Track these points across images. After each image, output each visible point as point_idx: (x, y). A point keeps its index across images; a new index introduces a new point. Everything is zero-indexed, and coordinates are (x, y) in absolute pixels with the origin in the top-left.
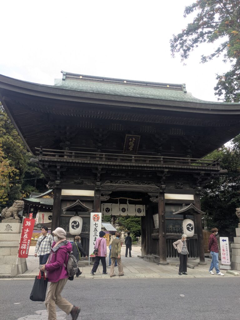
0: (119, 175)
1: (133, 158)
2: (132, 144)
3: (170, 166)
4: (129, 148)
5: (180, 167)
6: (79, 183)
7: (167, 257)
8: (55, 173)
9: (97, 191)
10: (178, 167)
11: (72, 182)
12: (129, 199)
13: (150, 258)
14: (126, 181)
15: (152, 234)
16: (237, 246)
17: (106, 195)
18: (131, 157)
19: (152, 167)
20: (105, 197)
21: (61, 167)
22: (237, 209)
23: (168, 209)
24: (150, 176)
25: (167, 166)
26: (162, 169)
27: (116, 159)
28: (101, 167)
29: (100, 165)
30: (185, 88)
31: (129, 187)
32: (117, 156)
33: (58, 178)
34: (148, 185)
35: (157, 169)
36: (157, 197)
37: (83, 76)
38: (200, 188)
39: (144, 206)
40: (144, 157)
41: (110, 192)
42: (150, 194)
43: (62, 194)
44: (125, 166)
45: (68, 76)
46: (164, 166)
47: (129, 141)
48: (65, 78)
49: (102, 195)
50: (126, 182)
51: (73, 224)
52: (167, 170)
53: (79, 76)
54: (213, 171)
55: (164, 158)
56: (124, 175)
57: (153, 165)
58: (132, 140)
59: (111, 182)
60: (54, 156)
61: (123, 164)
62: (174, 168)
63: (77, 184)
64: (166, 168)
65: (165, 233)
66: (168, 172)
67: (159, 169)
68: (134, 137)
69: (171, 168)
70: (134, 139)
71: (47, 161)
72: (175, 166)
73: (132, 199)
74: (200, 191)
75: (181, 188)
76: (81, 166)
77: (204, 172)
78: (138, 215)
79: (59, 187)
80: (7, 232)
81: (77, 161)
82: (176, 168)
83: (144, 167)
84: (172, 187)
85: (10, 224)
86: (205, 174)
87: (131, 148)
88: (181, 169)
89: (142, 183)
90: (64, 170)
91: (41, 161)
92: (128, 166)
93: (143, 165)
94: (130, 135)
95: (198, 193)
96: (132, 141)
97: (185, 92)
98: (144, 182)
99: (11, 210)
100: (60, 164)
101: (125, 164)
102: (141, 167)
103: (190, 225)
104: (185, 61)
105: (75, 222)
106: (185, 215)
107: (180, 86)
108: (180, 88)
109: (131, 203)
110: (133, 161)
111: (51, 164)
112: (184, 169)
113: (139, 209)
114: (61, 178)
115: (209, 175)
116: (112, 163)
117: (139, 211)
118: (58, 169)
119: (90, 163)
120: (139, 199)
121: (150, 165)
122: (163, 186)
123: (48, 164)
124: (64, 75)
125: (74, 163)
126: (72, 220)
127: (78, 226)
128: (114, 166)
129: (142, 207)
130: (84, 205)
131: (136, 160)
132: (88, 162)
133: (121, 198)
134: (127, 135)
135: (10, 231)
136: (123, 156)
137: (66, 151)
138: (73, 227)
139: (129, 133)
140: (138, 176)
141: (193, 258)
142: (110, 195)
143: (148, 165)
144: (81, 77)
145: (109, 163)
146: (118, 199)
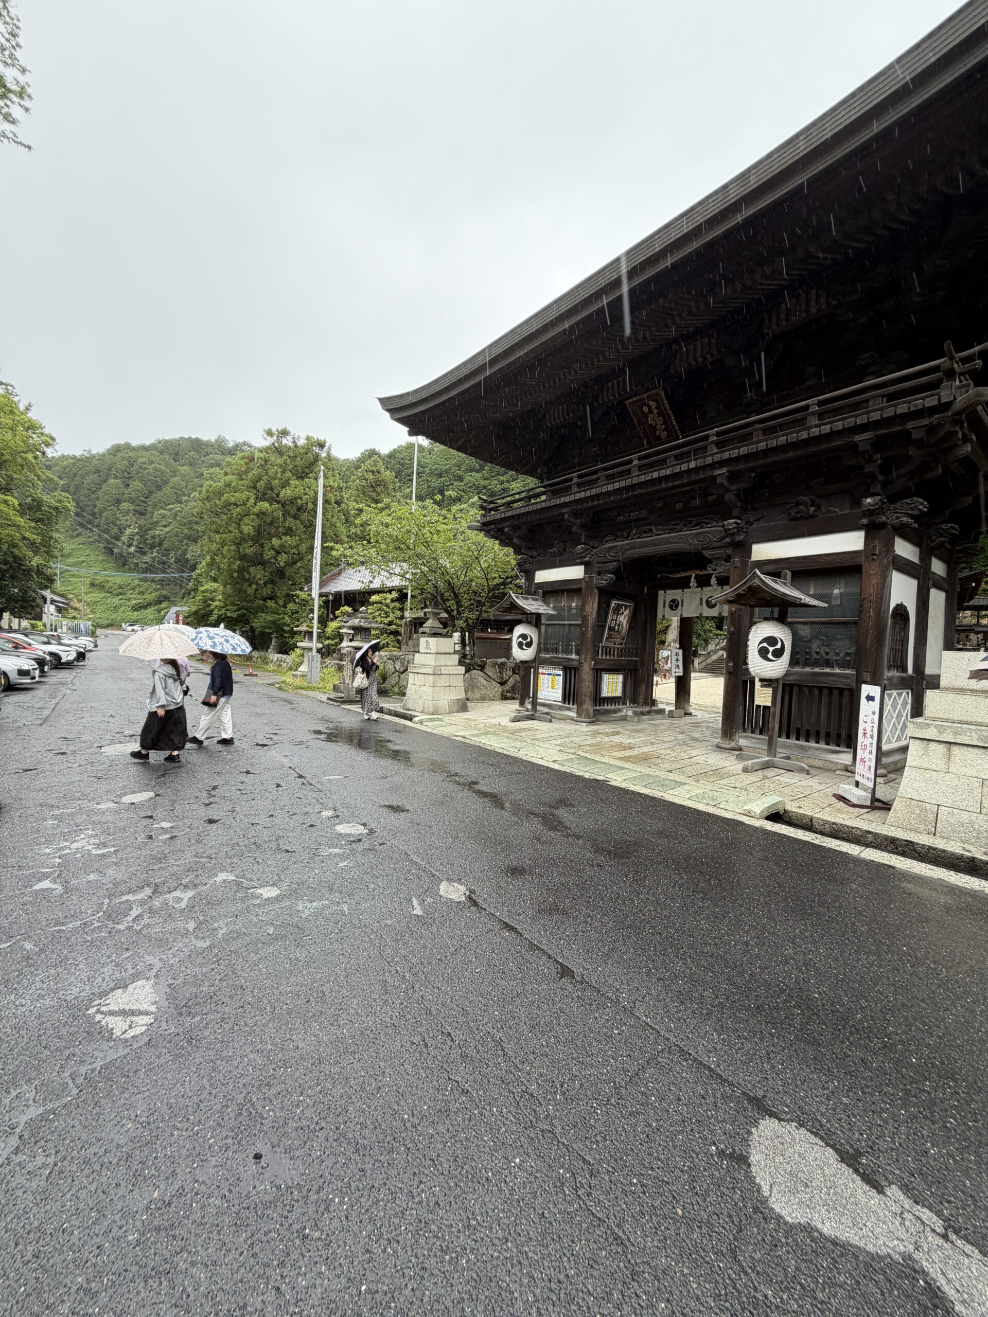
2: (656, 421)
3: (726, 456)
5: (762, 445)
6: (556, 554)
9: (587, 565)
10: (753, 448)
11: (549, 554)
14: (646, 528)
18: (631, 461)
19: (679, 474)
20: (603, 576)
25: (717, 458)
26: (709, 472)
28: (568, 509)
29: (567, 503)
33: (523, 550)
34: (702, 527)
36: (727, 560)
38: (869, 501)
41: (614, 564)
42: (707, 554)
43: (536, 581)
46: (710, 460)
47: (646, 415)
49: (599, 573)
50: (645, 532)
51: (520, 639)
52: (724, 470)
56: (643, 514)
58: (649, 407)
59: (615, 538)
61: (610, 488)
62: (745, 456)
64: (720, 464)
68: (648, 398)
70: (652, 404)
72: (743, 450)
74: (871, 513)
79: (530, 569)
82: (754, 455)
83: (660, 480)
84: (780, 519)
87: (661, 432)
88: (773, 450)
89: (685, 525)
93: (655, 476)
94: (635, 399)
96: (651, 412)
98: (690, 522)
101: (615, 487)
112: (782, 447)
116: (583, 495)
121: (676, 470)
122: (730, 523)
126: (518, 630)
127: (529, 644)
128: (590, 497)
131: (641, 468)
138: (521, 645)
140: (679, 506)
143: (671, 470)
145: (578, 496)
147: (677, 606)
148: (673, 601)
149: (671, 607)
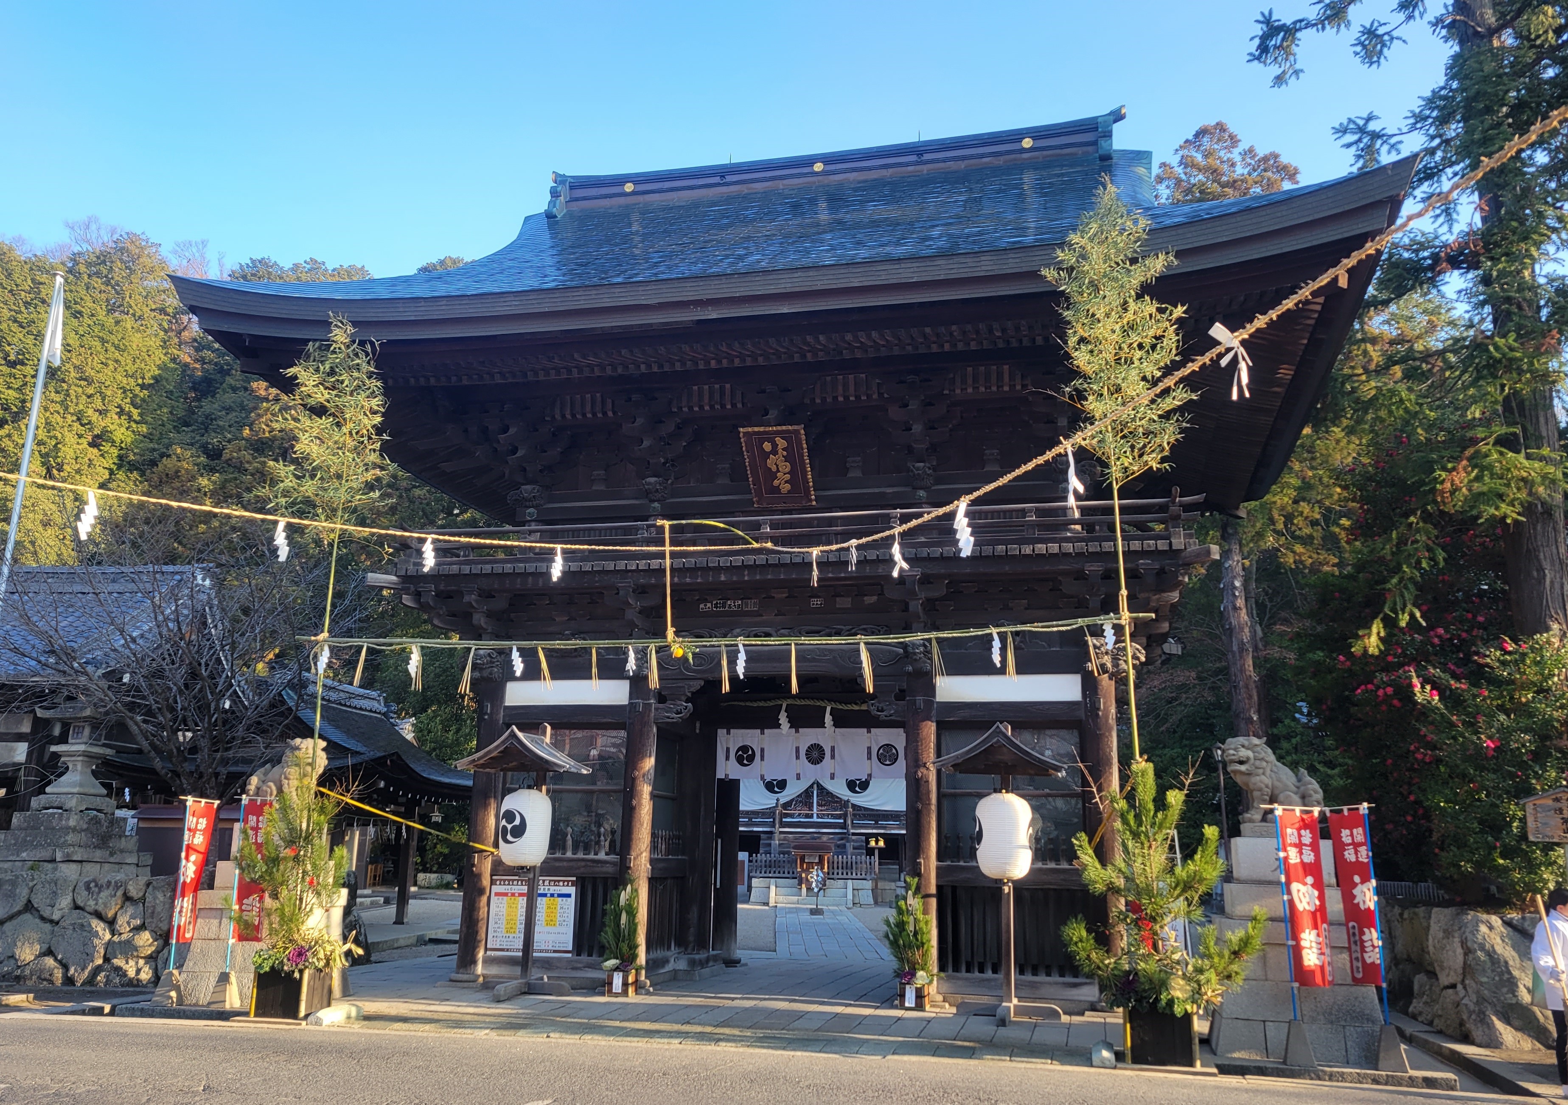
0: (733, 604)
1: (765, 530)
2: (779, 464)
4: (776, 483)
7: (943, 968)
9: (635, 685)
17: (677, 696)
21: (484, 595)
28: (629, 583)
30: (1110, 132)
36: (899, 696)
37: (641, 180)
41: (695, 685)
43: (507, 702)
45: (575, 194)
47: (766, 455)
49: (660, 699)
51: (504, 822)
52: (917, 570)
58: (775, 445)
66: (923, 580)
68: (778, 433)
79: (492, 674)
86: (1106, 573)
88: (984, 559)
90: (501, 604)
91: (407, 578)
94: (756, 429)
96: (774, 452)
97: (1105, 155)
98: (839, 631)
105: (508, 816)
109: (844, 720)
112: (997, 558)
113: (888, 747)
127: (517, 831)
129: (901, 738)
134: (743, 430)
138: (504, 833)
144: (629, 188)
147: (751, 759)
148: (744, 749)
149: (740, 760)
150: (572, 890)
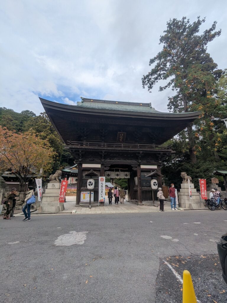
0: (115, 155)
1: (122, 145)
2: (121, 138)
3: (143, 150)
4: (120, 140)
5: (149, 150)
6: (92, 160)
7: (143, 201)
8: (79, 155)
9: (102, 165)
10: (148, 150)
11: (88, 160)
12: (121, 169)
13: (133, 202)
14: (118, 158)
15: (134, 188)
16: (182, 194)
17: (107, 167)
18: (121, 145)
19: (133, 150)
20: (107, 168)
21: (82, 151)
22: (181, 173)
23: (143, 174)
24: (132, 155)
25: (142, 150)
26: (139, 152)
27: (113, 146)
28: (104, 151)
29: (104, 150)
30: (151, 105)
31: (121, 162)
32: (113, 144)
33: (80, 158)
34: (131, 160)
35: (136, 151)
36: (136, 167)
37: (93, 100)
38: (160, 161)
39: (129, 172)
40: (129, 145)
41: (110, 165)
42: (132, 166)
43: (83, 167)
44: (118, 150)
45: (84, 100)
46: (140, 149)
47: (120, 136)
48: (83, 101)
49: (105, 167)
51: (89, 183)
52: (142, 152)
53: (91, 100)
54: (167, 152)
55: (140, 145)
56: (117, 155)
57: (134, 149)
59: (110, 159)
60: (78, 145)
61: (116, 149)
62: (145, 151)
63: (91, 161)
64: (141, 151)
65: (141, 187)
66: (142, 153)
67: (137, 152)
68: (122, 133)
69: (144, 151)
70: (123, 135)
71: (74, 148)
72: (146, 150)
73: (122, 169)
74: (160, 163)
75: (150, 162)
76: (93, 150)
77: (162, 153)
78: (126, 177)
79: (80, 163)
80: (53, 188)
81: (91, 148)
82: (147, 151)
83: (129, 150)
84: (145, 162)
85: (54, 184)
86: (163, 153)
87: (121, 140)
88: (150, 151)
90: (84, 153)
91: (70, 148)
92: (119, 150)
93: (128, 149)
95: (159, 164)
97: (151, 108)
98: (129, 159)
99: (54, 176)
100: (81, 150)
101: (118, 149)
102: (127, 150)
103: (155, 182)
104: (151, 90)
105: (90, 182)
106: (152, 177)
107: (148, 104)
108: (148, 105)
109: (122, 171)
110: (123, 147)
111: (76, 150)
112: (151, 151)
113: (126, 174)
114: (82, 158)
115: (165, 154)
116: (110, 149)
117: (126, 175)
118: (80, 152)
119: (98, 149)
120: (126, 168)
121: (132, 149)
122: (140, 161)
123: (74, 150)
124: (82, 99)
125: (89, 149)
126: (89, 181)
127: (92, 184)
128: (112, 150)
129: (128, 173)
130: (95, 172)
131: (124, 147)
132: (97, 148)
133: (116, 168)
134: (118, 132)
135: (54, 188)
136: (116, 144)
137: (84, 142)
138: (89, 185)
139: (120, 131)
141: (157, 201)
142: (110, 167)
143: (131, 149)
144: (92, 101)
145: (109, 149)
146: (114, 169)
147: (109, 176)
148: (108, 174)
149: (108, 176)
150: (93, 193)
